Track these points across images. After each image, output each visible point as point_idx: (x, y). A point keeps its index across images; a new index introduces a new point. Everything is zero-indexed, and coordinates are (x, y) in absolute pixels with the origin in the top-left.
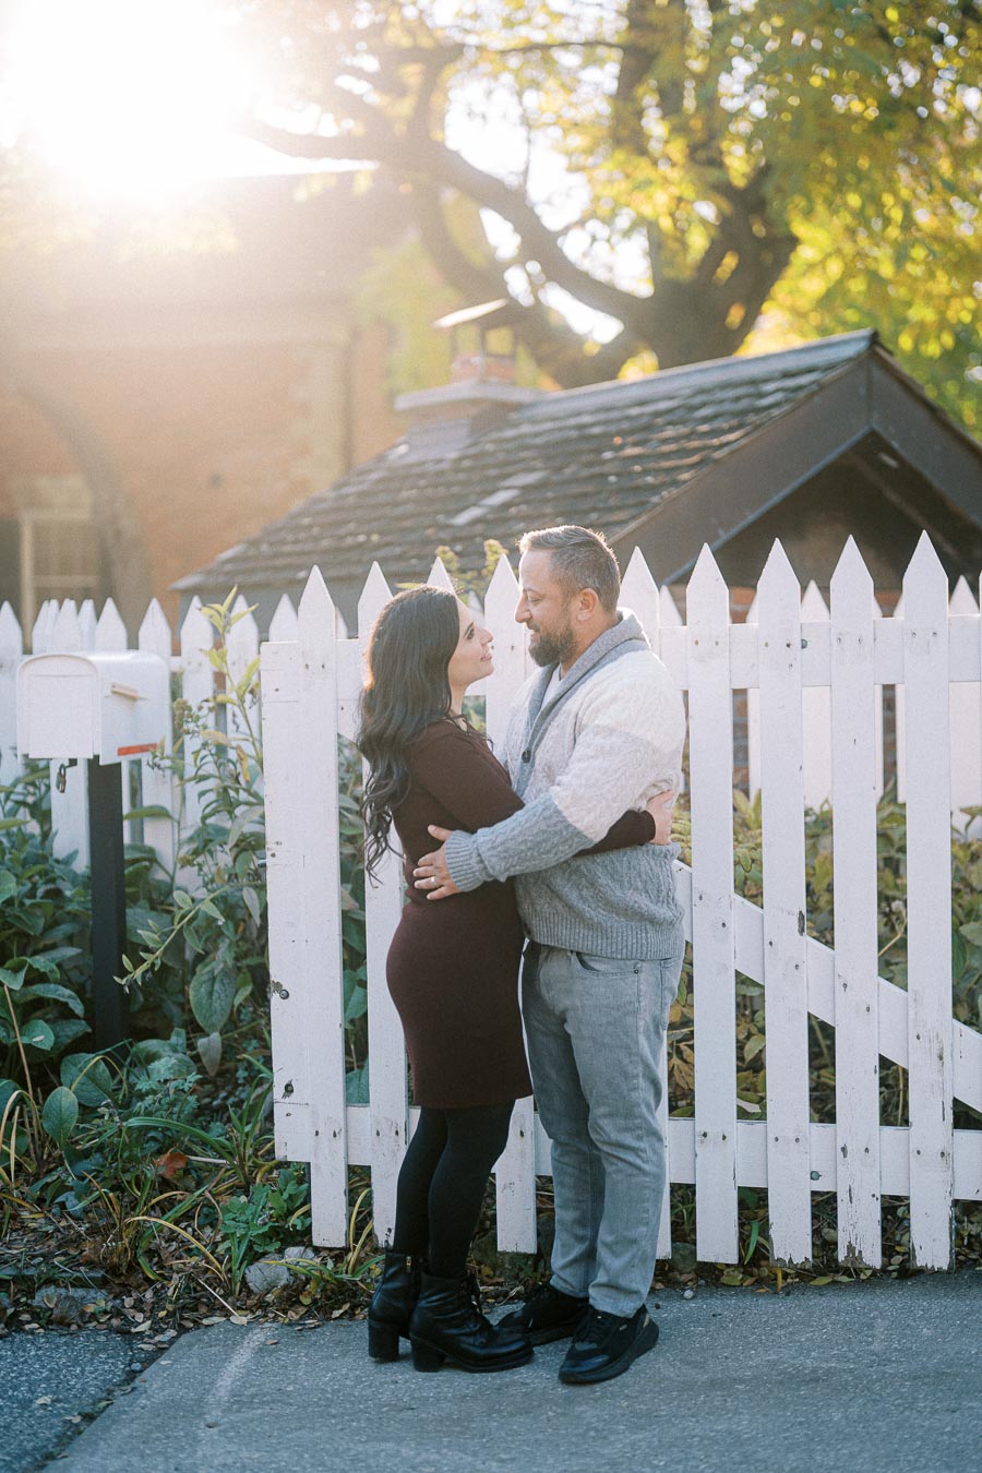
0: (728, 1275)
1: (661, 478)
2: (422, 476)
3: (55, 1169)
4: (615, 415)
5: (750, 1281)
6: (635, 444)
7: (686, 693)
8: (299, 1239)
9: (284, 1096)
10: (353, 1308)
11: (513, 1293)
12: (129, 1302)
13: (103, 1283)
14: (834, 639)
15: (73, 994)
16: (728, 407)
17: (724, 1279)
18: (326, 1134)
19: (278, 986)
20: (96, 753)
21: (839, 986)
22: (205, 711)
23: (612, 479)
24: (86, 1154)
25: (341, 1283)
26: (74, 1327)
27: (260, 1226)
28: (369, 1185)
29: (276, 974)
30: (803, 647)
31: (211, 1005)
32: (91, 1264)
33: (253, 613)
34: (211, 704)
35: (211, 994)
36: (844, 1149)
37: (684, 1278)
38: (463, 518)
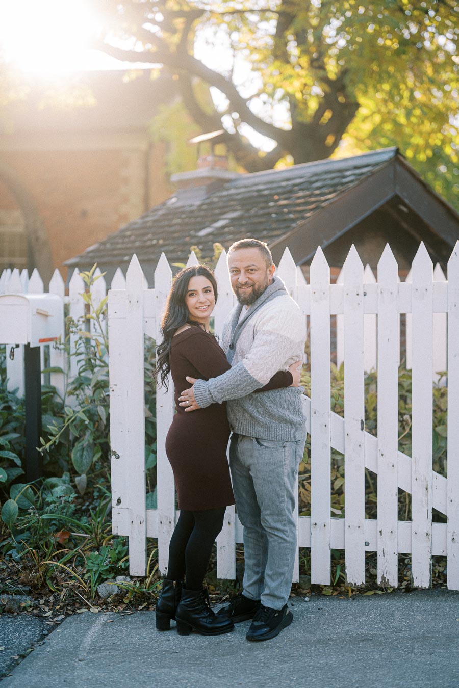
0: (326, 590)
1: (297, 215)
2: (183, 213)
3: (7, 538)
4: (275, 185)
5: (336, 593)
6: (285, 199)
7: (308, 317)
8: (123, 572)
9: (117, 505)
10: (149, 605)
11: (224, 598)
12: (42, 602)
13: (29, 593)
14: (379, 292)
15: (16, 456)
16: (329, 182)
17: (324, 592)
18: (136, 522)
19: (115, 453)
20: (29, 341)
21: (379, 455)
22: (80, 322)
23: (274, 215)
24: (22, 531)
25: (143, 593)
26: (15, 614)
27: (105, 565)
28: (156, 547)
29: (113, 446)
30: (365, 295)
31: (82, 461)
32: (24, 584)
33: (104, 276)
34: (83, 319)
35: (82, 456)
36: (381, 532)
37: (305, 591)
38: (203, 233)
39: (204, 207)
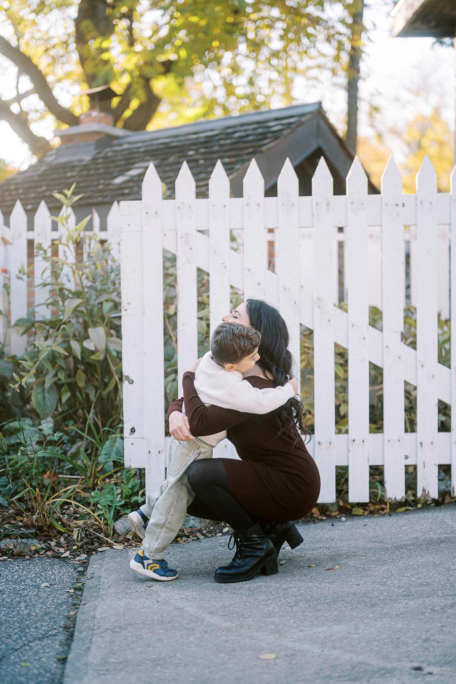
5: (366, 513)
9: (130, 434)
12: (53, 543)
18: (154, 452)
19: (127, 377)
21: (419, 365)
27: (119, 502)
30: (404, 206)
35: (44, 398)
36: (421, 443)
38: (118, 180)
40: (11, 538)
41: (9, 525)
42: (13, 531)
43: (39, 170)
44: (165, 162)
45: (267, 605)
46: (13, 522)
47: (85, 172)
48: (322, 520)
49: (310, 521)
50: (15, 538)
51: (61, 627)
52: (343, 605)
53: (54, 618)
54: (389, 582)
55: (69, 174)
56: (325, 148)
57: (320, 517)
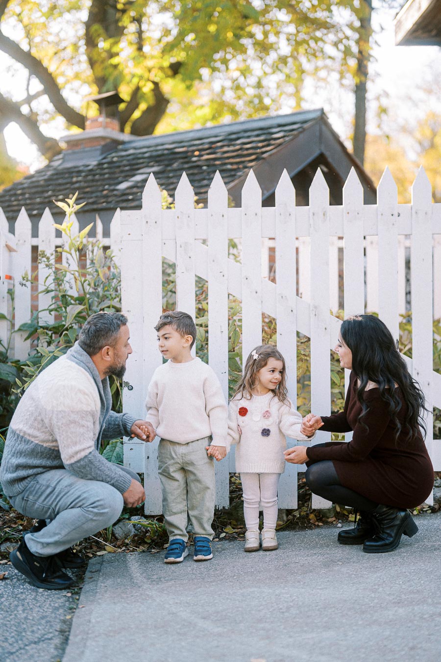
8: (138, 512)
9: (129, 440)
14: (414, 212)
18: (153, 457)
19: (127, 383)
21: (415, 374)
30: (399, 216)
38: (123, 186)
39: (105, 166)
40: (11, 542)
41: (9, 529)
42: (13, 534)
43: (45, 175)
44: (169, 168)
45: (259, 611)
46: (14, 526)
47: (90, 178)
48: (318, 526)
49: (306, 527)
50: (15, 542)
51: (56, 631)
52: (334, 611)
53: (50, 622)
54: (381, 589)
55: (75, 179)
56: (327, 154)
57: (317, 523)
